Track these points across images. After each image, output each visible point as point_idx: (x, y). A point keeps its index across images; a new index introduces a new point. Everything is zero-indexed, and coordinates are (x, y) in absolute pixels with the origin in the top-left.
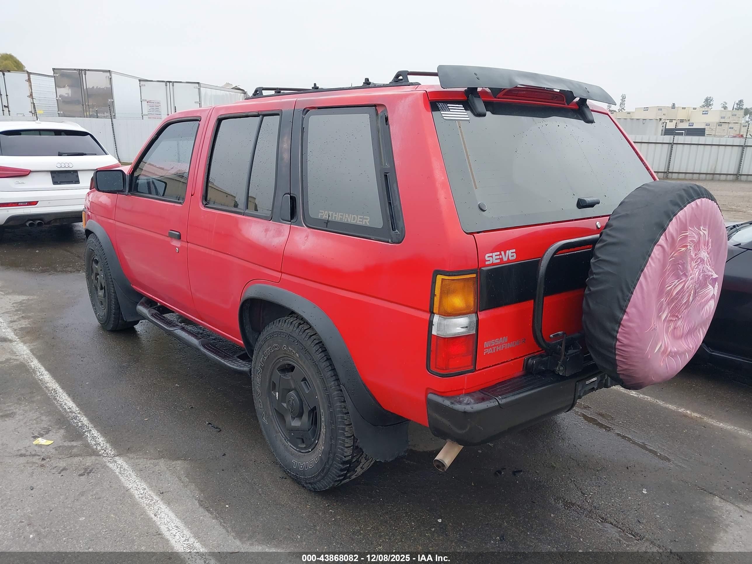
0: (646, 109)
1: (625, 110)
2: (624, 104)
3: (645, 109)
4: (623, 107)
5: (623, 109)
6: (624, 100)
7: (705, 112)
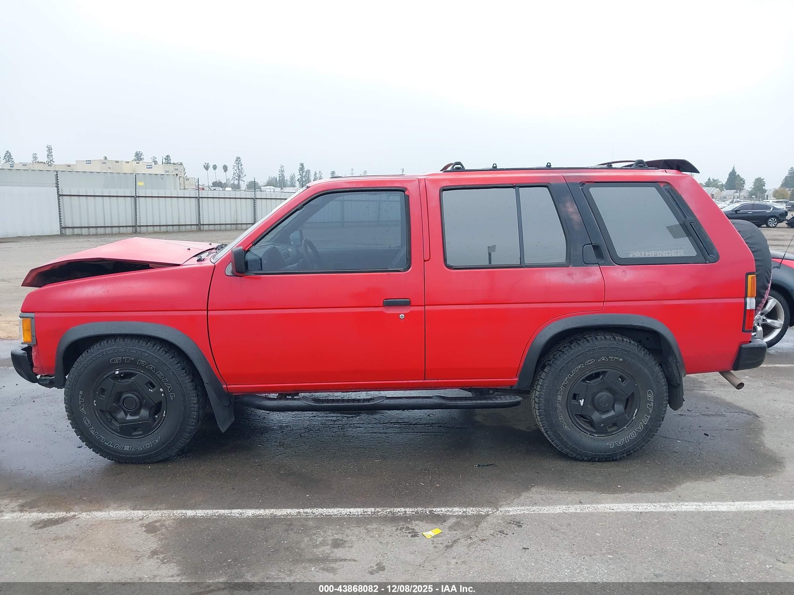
0: (89, 162)
1: (54, 162)
2: (52, 156)
3: (87, 162)
4: (51, 159)
5: (52, 161)
6: (50, 151)
7: (149, 167)
